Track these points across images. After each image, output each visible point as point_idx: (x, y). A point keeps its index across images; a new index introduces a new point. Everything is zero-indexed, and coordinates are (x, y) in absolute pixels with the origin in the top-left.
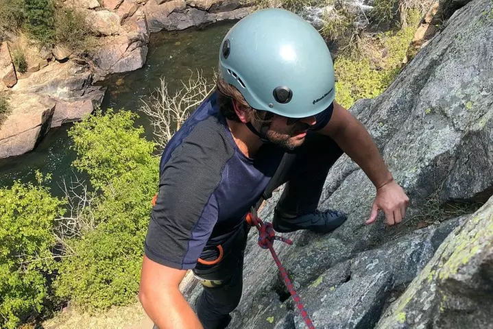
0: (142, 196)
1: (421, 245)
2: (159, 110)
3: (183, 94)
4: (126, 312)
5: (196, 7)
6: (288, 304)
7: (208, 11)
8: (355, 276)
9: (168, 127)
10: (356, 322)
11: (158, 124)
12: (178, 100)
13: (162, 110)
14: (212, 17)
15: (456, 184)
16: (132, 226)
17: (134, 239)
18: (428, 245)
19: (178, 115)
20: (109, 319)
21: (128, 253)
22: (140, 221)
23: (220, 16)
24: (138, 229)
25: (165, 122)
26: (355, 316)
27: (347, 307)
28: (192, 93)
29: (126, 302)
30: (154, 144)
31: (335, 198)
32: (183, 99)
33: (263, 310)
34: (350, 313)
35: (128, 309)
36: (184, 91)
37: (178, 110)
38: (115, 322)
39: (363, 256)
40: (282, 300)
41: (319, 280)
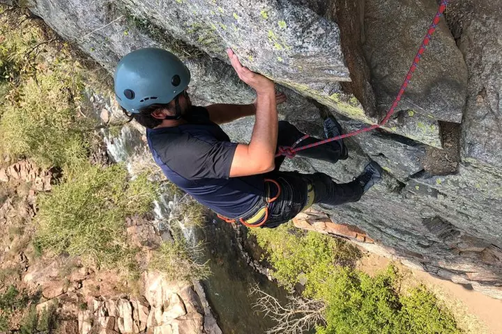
0: (361, 326)
1: (351, 125)
2: (290, 330)
3: (273, 314)
4: (459, 315)
5: (203, 325)
6: (406, 181)
7: (203, 314)
8: (379, 152)
9: (300, 320)
10: (402, 145)
11: (300, 328)
12: (278, 317)
13: (289, 328)
14: (207, 311)
15: (313, 117)
16: (387, 327)
17: (396, 323)
18: (351, 122)
19: (289, 314)
20: (470, 327)
21: (410, 325)
22: (380, 321)
23: (205, 304)
24: (387, 322)
25: (298, 323)
26: (400, 146)
27: (396, 151)
28: (270, 307)
29: (450, 316)
30: (316, 327)
31: (335, 175)
32: (276, 313)
33: (413, 194)
34: (399, 149)
35: (455, 314)
36: (271, 313)
37: (285, 315)
38: (470, 322)
39: (366, 150)
40: (404, 185)
41: (386, 168)
